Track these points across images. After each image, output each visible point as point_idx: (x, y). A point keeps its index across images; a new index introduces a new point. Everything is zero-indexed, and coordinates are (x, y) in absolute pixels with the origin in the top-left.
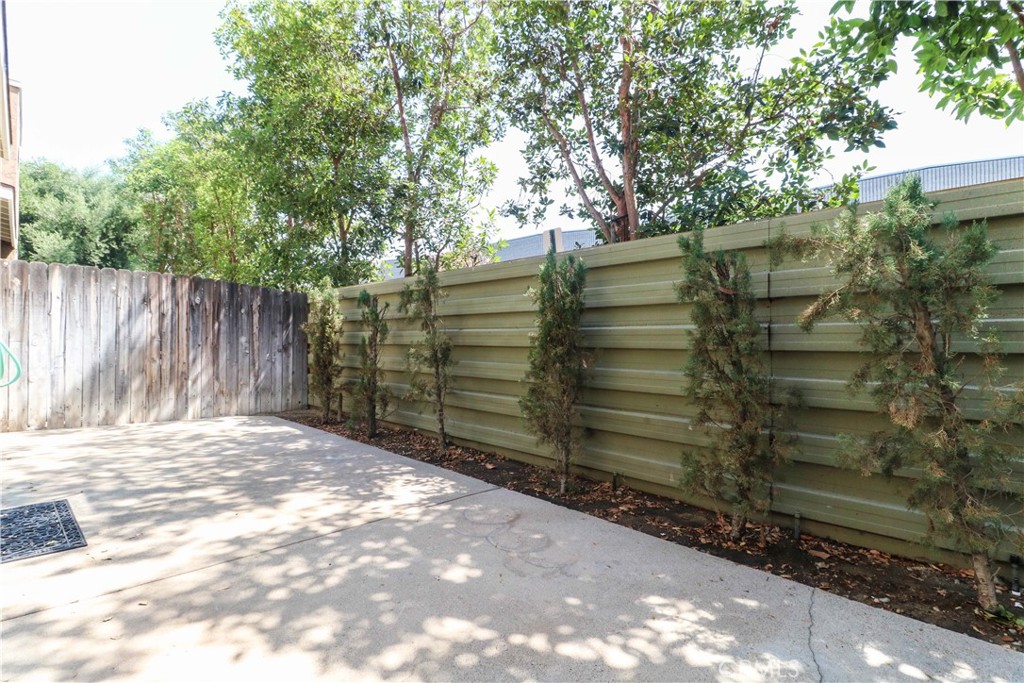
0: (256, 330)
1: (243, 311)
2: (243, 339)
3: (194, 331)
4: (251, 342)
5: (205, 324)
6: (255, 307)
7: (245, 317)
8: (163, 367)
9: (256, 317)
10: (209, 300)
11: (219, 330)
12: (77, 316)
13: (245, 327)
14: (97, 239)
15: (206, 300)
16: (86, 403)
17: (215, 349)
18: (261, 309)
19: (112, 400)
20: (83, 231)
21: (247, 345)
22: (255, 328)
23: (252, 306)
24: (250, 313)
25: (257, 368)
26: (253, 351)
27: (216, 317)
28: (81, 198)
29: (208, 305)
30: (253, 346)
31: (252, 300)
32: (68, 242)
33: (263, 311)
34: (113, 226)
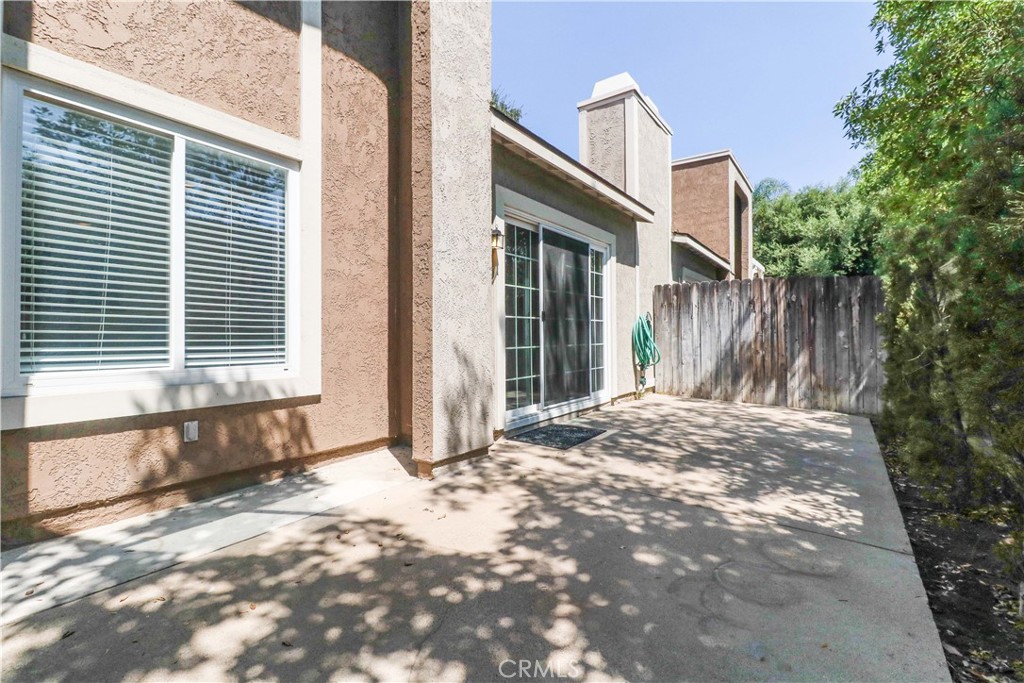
0: (855, 323)
1: (840, 304)
2: (841, 334)
3: (791, 326)
4: (850, 337)
5: (801, 320)
6: (854, 300)
7: (842, 311)
8: (766, 359)
9: (856, 310)
10: (805, 297)
11: (815, 324)
12: (707, 318)
13: (843, 321)
14: (849, 244)
15: (802, 297)
16: (713, 383)
17: (812, 343)
18: (862, 301)
19: (730, 382)
20: (838, 240)
21: (846, 340)
22: (854, 321)
23: (850, 299)
24: (848, 306)
25: (858, 365)
26: (853, 345)
27: (812, 313)
28: (833, 212)
29: (804, 302)
30: (853, 341)
31: (850, 292)
32: (823, 252)
33: (865, 302)
34: (863, 230)
